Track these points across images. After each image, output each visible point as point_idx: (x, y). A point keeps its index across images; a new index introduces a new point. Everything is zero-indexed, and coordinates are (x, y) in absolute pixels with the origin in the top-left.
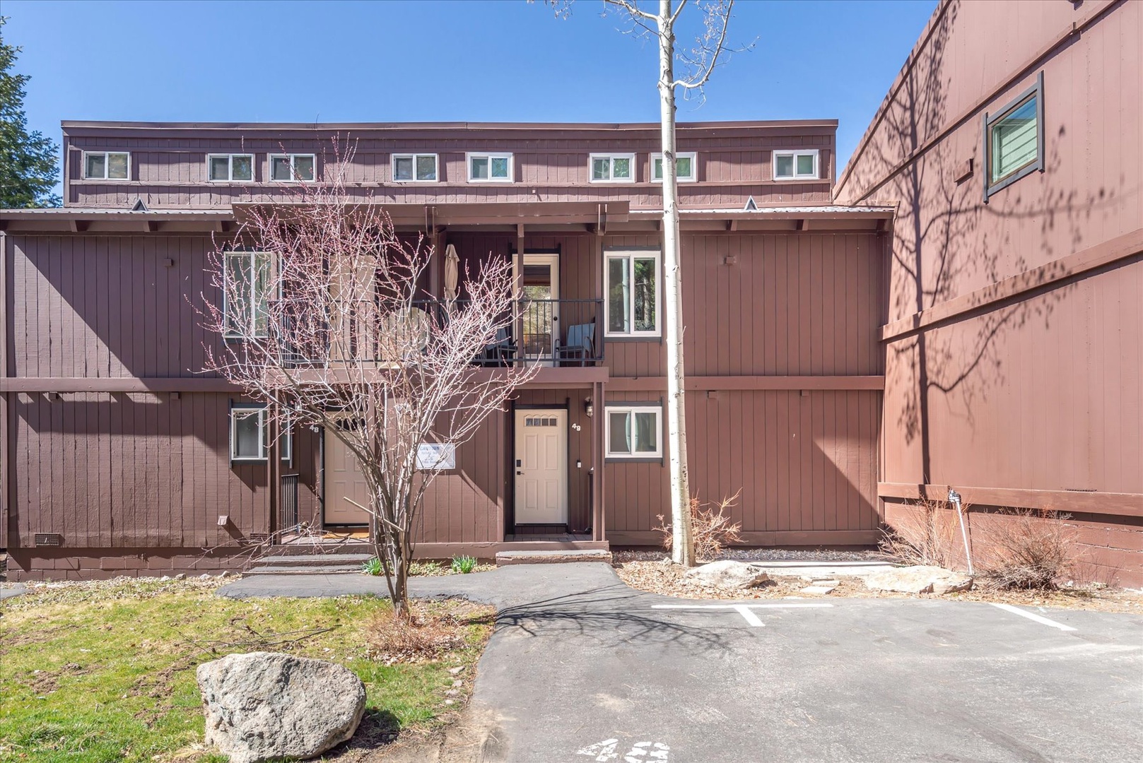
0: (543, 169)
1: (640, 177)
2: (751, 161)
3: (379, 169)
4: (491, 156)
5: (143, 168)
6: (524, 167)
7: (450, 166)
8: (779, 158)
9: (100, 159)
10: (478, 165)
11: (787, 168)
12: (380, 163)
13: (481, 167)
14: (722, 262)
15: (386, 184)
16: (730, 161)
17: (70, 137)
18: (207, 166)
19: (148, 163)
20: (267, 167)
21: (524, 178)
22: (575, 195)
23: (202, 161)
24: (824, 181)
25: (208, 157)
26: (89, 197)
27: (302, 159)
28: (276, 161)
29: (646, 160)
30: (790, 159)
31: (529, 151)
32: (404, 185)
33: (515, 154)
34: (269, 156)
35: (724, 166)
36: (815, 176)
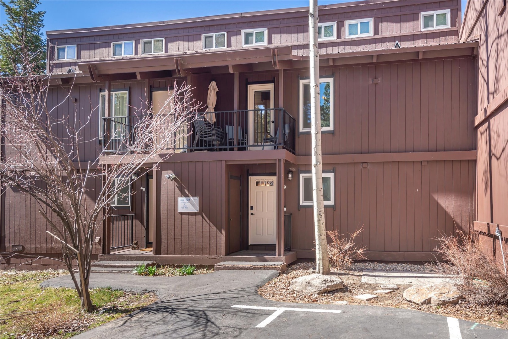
0: (284, 36)
1: (339, 36)
2: (407, 21)
3: (196, 43)
4: (254, 31)
5: (82, 52)
6: (273, 36)
7: (233, 39)
8: (425, 17)
9: (64, 49)
10: (248, 36)
11: (430, 23)
12: (196, 40)
13: (250, 38)
14: (371, 82)
15: (199, 51)
16: (394, 22)
17: (50, 39)
18: (111, 50)
19: (85, 50)
20: (141, 47)
21: (273, 42)
22: (301, 49)
23: (110, 46)
24: (454, 29)
25: (112, 44)
26: (58, 69)
27: (158, 41)
28: (145, 43)
29: (343, 26)
30: (432, 17)
31: (275, 26)
32: (209, 51)
33: (268, 29)
34: (141, 41)
35: (391, 25)
36: (448, 26)
